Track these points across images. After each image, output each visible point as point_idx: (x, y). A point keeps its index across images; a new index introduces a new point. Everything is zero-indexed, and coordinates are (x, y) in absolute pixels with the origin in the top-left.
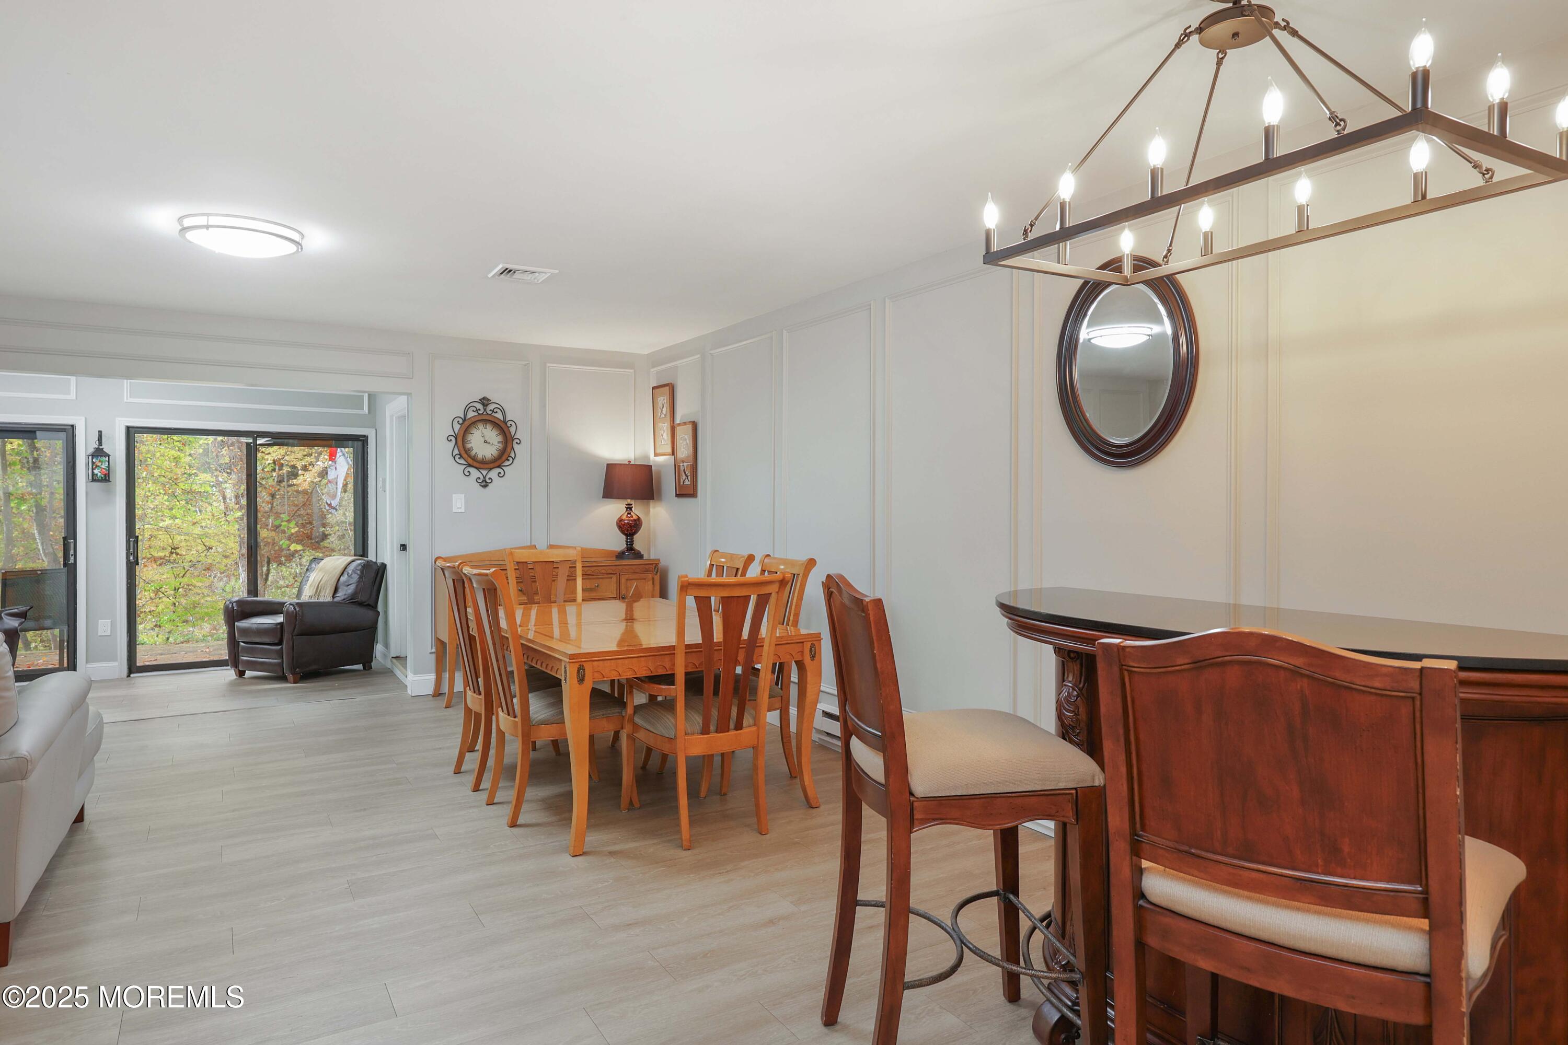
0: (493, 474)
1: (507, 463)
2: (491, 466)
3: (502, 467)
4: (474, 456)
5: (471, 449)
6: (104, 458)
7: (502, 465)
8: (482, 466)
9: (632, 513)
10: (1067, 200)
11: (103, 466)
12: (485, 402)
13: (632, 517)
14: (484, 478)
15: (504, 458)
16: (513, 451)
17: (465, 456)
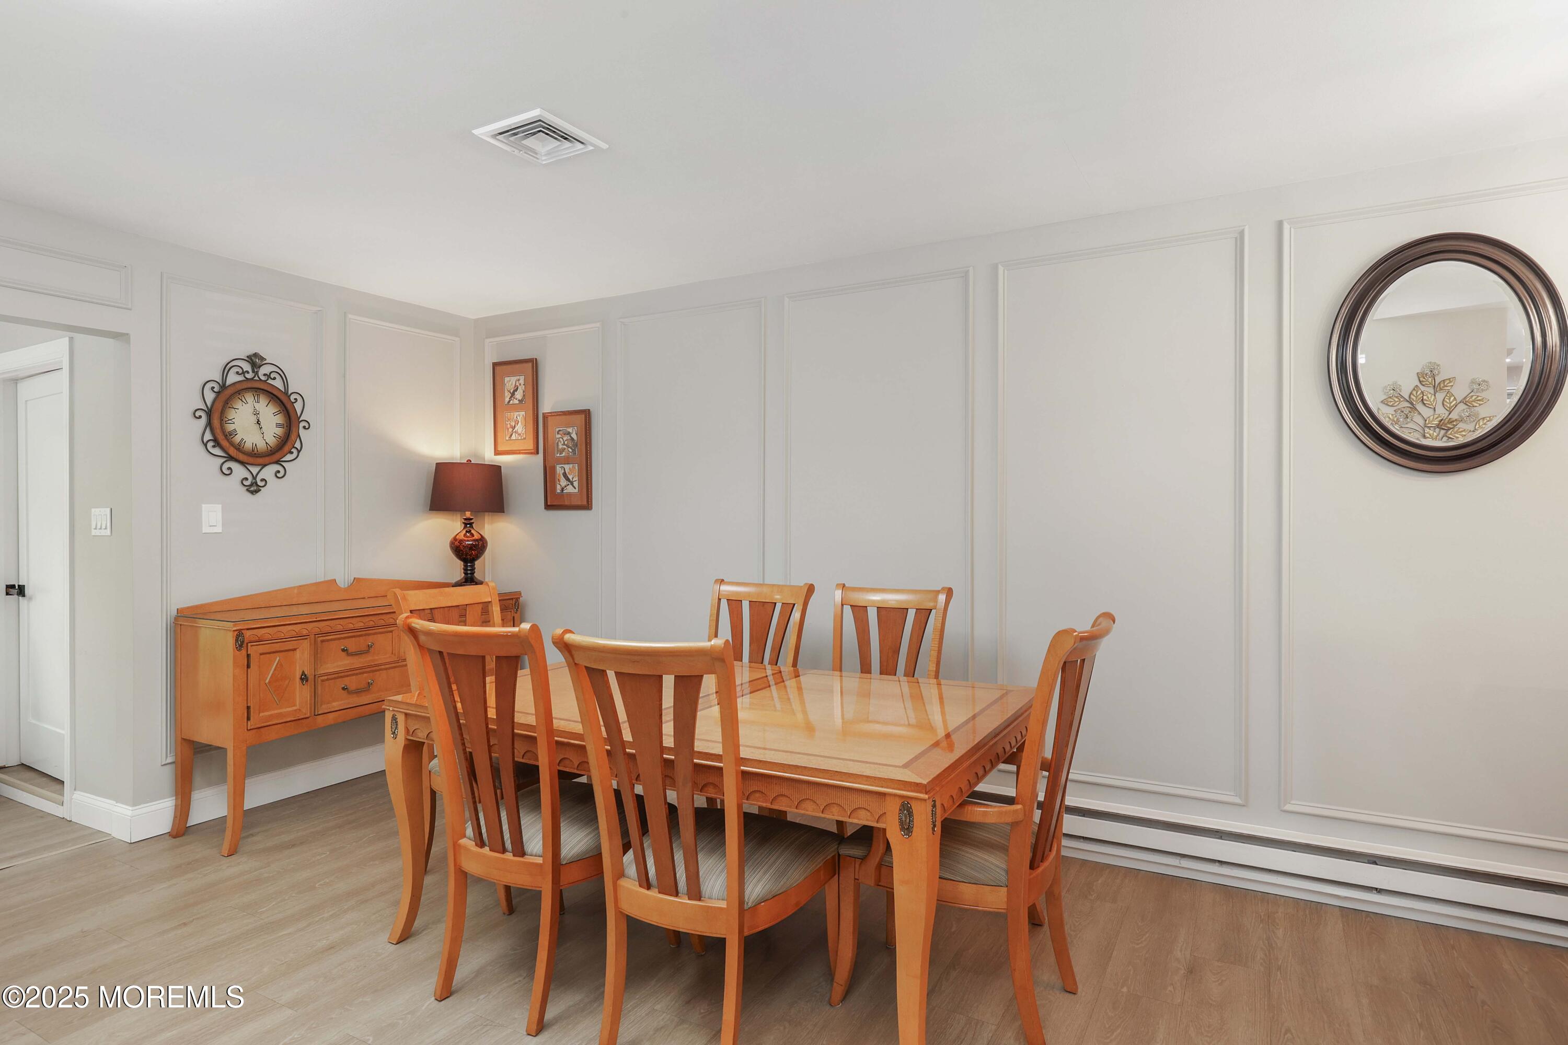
0: (268, 472)
1: (289, 457)
2: (267, 460)
3: (282, 463)
4: (239, 444)
5: (233, 433)
7: (283, 459)
8: (251, 460)
9: (473, 531)
12: (255, 361)
13: (473, 535)
14: (254, 478)
15: (286, 448)
16: (298, 440)
17: (225, 443)
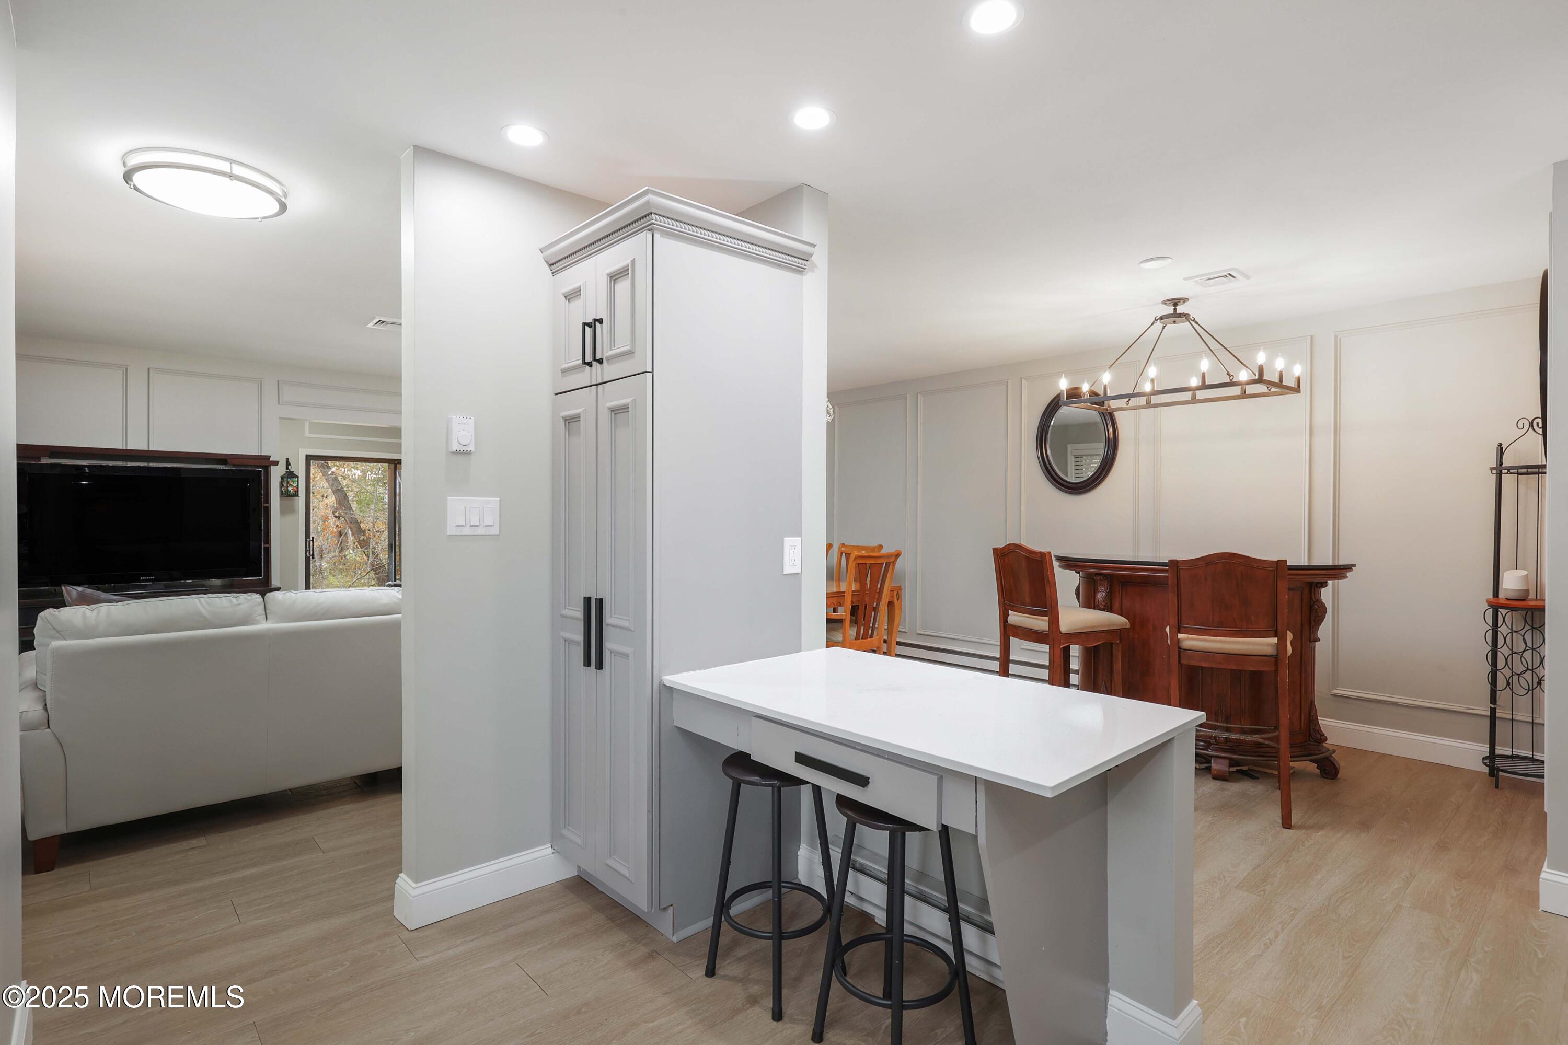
6: (295, 479)
10: (1107, 384)
11: (294, 485)
